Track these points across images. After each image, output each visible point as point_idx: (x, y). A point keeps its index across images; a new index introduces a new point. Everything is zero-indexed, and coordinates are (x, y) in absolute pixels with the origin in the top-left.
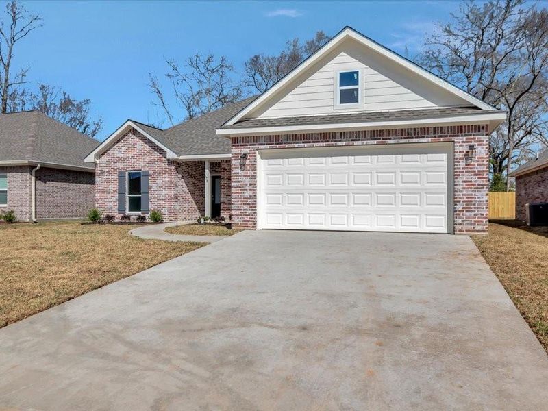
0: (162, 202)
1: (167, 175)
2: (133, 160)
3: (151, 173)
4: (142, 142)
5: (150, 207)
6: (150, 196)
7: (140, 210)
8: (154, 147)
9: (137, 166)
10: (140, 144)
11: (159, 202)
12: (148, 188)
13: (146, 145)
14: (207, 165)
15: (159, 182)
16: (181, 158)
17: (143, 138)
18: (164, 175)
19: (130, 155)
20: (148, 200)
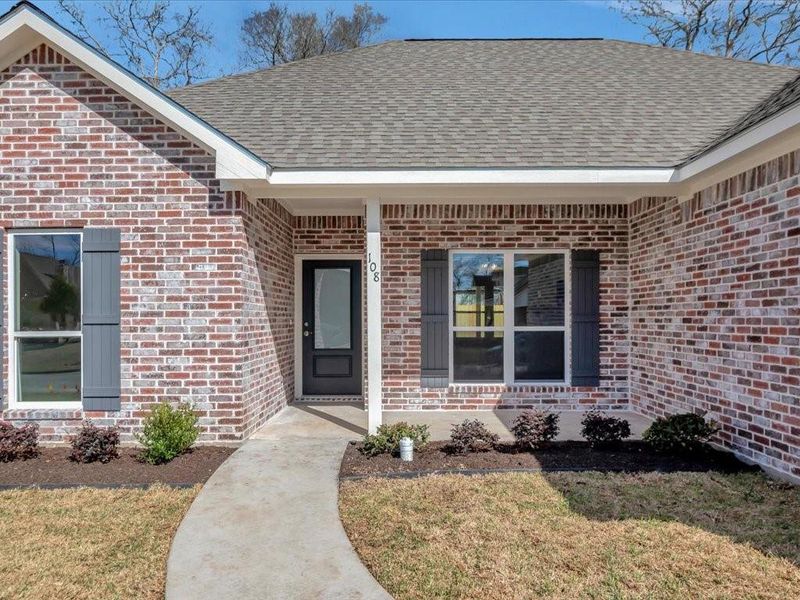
0: (182, 363)
1: (206, 252)
2: (41, 185)
3: (129, 238)
4: (83, 110)
5: (127, 383)
6: (126, 337)
7: (76, 397)
8: (147, 128)
9: (62, 211)
10: (75, 119)
11: (167, 361)
12: (116, 301)
13: (104, 123)
14: (373, 218)
15: (172, 278)
16: (279, 178)
17: (96, 93)
18: (192, 252)
19: (27, 163)
20: (114, 354)
